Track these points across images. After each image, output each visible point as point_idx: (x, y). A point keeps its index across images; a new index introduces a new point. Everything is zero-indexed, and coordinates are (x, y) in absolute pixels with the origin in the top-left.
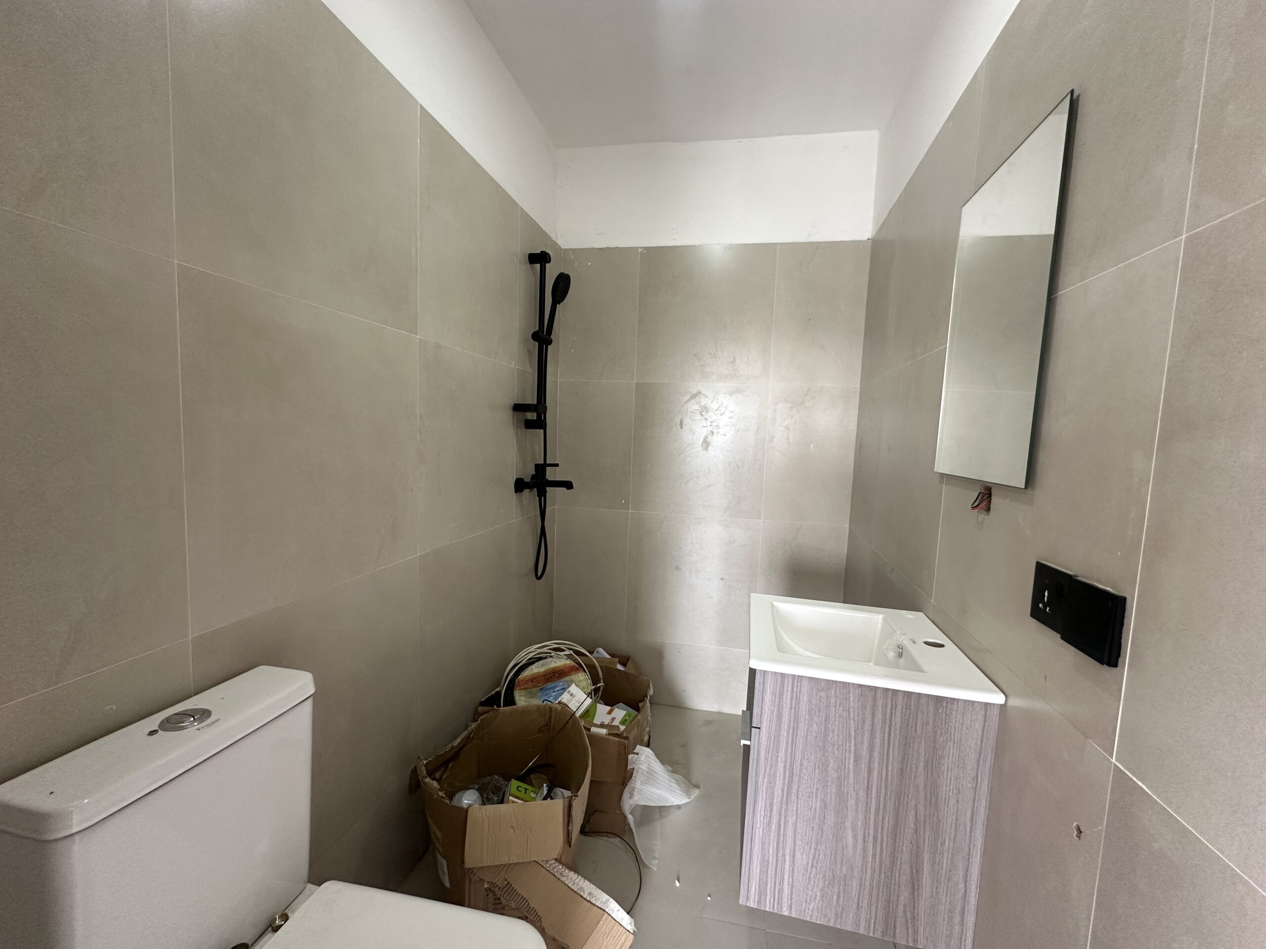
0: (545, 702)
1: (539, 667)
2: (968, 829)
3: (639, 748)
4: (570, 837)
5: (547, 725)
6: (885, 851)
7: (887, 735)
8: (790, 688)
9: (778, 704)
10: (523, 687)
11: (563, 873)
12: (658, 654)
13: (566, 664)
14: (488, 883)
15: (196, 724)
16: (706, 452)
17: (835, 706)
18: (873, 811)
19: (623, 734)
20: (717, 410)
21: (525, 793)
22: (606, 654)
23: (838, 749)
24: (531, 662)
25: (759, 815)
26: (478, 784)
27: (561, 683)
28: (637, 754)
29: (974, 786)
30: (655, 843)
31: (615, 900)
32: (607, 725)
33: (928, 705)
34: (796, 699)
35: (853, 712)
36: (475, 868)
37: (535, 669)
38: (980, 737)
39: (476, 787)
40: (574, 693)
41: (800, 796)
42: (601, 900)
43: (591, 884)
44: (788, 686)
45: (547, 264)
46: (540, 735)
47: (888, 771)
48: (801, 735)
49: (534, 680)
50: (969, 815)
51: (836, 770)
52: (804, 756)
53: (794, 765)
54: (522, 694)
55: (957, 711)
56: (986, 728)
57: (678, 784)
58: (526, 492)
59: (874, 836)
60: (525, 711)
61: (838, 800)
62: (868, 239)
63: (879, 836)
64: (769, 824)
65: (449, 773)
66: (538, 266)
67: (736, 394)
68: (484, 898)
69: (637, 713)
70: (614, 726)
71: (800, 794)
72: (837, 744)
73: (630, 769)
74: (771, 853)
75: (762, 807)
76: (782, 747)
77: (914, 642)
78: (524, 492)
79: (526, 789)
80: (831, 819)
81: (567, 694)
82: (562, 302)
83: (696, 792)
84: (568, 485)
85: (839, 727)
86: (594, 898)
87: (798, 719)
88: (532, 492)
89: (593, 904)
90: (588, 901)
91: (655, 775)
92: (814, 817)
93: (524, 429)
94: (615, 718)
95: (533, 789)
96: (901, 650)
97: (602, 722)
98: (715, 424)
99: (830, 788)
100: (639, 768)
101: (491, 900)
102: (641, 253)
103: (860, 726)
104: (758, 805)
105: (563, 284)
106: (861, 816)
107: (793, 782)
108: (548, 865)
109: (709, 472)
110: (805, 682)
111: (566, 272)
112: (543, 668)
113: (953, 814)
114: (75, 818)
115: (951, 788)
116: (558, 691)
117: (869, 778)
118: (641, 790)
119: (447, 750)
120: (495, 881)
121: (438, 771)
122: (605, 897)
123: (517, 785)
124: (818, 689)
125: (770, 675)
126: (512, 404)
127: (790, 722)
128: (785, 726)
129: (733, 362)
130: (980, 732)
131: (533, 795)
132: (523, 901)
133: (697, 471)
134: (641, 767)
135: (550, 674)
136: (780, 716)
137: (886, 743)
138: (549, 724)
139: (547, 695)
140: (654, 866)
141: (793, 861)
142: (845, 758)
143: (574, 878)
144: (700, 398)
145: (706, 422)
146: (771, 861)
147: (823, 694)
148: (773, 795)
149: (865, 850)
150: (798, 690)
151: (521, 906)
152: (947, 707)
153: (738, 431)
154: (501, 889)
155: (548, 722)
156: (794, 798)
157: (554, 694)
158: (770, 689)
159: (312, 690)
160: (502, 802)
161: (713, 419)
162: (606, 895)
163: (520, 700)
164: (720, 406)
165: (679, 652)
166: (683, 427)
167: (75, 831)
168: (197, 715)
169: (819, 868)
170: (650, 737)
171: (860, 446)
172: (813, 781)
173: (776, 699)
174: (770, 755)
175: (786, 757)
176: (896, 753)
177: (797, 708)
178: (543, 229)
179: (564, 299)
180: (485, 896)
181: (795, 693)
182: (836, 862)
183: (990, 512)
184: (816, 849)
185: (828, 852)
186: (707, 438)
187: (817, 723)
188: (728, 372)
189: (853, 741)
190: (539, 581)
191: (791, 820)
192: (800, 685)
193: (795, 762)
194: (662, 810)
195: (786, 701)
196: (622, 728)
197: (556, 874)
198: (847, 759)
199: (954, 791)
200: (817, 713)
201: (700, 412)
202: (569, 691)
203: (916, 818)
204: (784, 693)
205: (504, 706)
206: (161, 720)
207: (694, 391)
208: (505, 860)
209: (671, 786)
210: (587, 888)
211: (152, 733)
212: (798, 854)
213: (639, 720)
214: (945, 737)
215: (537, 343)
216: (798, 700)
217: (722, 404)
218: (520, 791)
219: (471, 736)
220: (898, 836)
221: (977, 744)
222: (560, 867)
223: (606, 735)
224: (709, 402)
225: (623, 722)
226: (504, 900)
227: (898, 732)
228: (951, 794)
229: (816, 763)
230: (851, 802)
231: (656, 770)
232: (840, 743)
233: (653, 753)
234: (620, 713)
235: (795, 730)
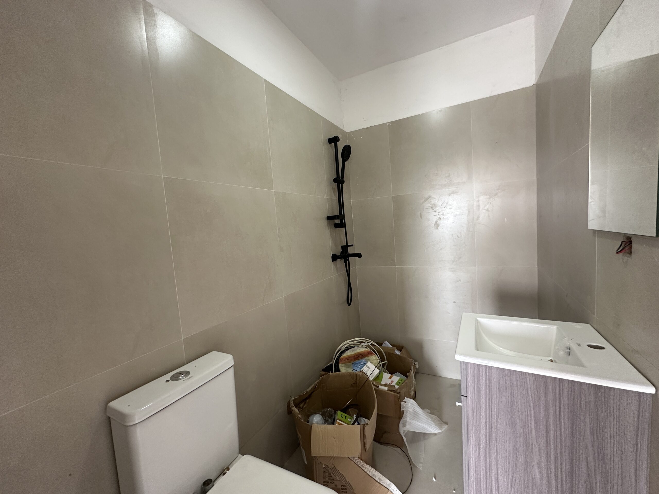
0: (354, 371)
1: (351, 352)
2: (633, 480)
3: (406, 399)
4: (365, 446)
5: (355, 383)
6: (564, 486)
7: (558, 408)
8: (484, 373)
9: (477, 382)
10: (343, 362)
11: (363, 465)
12: (420, 346)
13: (365, 350)
14: (325, 465)
15: (184, 378)
16: (437, 230)
17: (517, 386)
18: (552, 457)
19: (397, 391)
20: (441, 205)
21: (345, 418)
22: (390, 345)
23: (522, 414)
24: (347, 349)
25: (471, 449)
26: (321, 412)
27: (363, 361)
28: (405, 402)
29: (635, 450)
30: (421, 454)
31: (394, 484)
32: (388, 385)
33: (589, 390)
34: (489, 380)
35: (531, 391)
36: (317, 456)
37: (349, 353)
38: (636, 416)
39: (320, 413)
40: (370, 367)
41: (498, 442)
42: (386, 483)
43: (380, 474)
44: (483, 372)
45: (338, 142)
46: (352, 388)
47: (562, 432)
48: (494, 403)
49: (349, 359)
50: (632, 470)
51: (522, 427)
52: (498, 416)
53: (492, 421)
54: (343, 366)
55: (614, 396)
56: (641, 410)
57: (434, 422)
58: (338, 261)
59: (555, 474)
60: (344, 375)
61: (525, 447)
62: (533, 85)
63: (559, 475)
64: (479, 456)
65: (307, 405)
66: (333, 144)
67: (453, 194)
68: (323, 472)
69: (407, 378)
70: (392, 386)
71: (498, 440)
72: (521, 411)
73: (403, 410)
74: (482, 474)
75: (473, 445)
76: (483, 409)
77: (579, 345)
78: (337, 261)
79: (346, 417)
80: (522, 459)
81: (366, 367)
82: (347, 160)
83: (446, 427)
84: (359, 255)
85: (521, 400)
86: (382, 482)
87: (491, 393)
88: (341, 260)
89: (381, 484)
90: (379, 483)
91: (418, 415)
92: (509, 456)
93: (334, 229)
94: (393, 381)
95: (350, 417)
96: (569, 350)
97: (386, 383)
98: (441, 213)
99: (519, 438)
100: (408, 410)
101: (327, 474)
102: (389, 126)
103: (536, 400)
104: (470, 443)
105: (347, 151)
106: (544, 460)
107: (492, 432)
108: (354, 460)
109: (440, 241)
110: (494, 370)
111: (348, 144)
112: (353, 352)
113: (618, 468)
114: (136, 417)
115: (615, 450)
116: (362, 365)
117: (547, 435)
118: (411, 423)
119: (304, 394)
120: (327, 465)
121: (302, 403)
122: (389, 482)
123: (341, 414)
124: (503, 375)
125: (470, 365)
126: (326, 216)
127: (486, 394)
128: (483, 397)
129: (449, 176)
130: (636, 412)
131: (349, 420)
132: (343, 477)
133: (433, 241)
134: (409, 409)
135: (357, 355)
136: (479, 391)
137: (558, 413)
138: (356, 383)
139: (356, 367)
140: (420, 467)
141: (498, 482)
142: (528, 421)
143: (369, 469)
144: (431, 200)
145: (436, 213)
146: (482, 479)
147: (508, 378)
148: (480, 439)
149: (549, 482)
150: (490, 375)
151: (342, 480)
152: (605, 393)
153: (456, 216)
154: (331, 469)
155: (355, 382)
156: (494, 442)
157: (360, 366)
158: (471, 373)
159: (233, 363)
160: (333, 423)
161: (440, 211)
162: (389, 481)
163: (342, 369)
164: (443, 202)
165: (432, 344)
166: (422, 218)
167: (137, 422)
168: (184, 373)
169: (516, 488)
170: (415, 393)
171: (540, 216)
172: (506, 432)
173: (476, 379)
174: (475, 414)
175: (486, 415)
176: (566, 421)
177: (490, 386)
178: (335, 124)
179: (349, 158)
180: (324, 472)
181: (488, 377)
182: (528, 487)
183: (632, 255)
184: (513, 476)
185: (522, 479)
186: (437, 222)
187: (505, 397)
188: (446, 183)
189: (532, 409)
190: (349, 306)
191: (494, 456)
192: (491, 372)
193: (492, 419)
194: (425, 435)
195: (482, 381)
196: (397, 387)
197: (360, 466)
198: (529, 421)
199: (617, 451)
200: (504, 390)
201: (432, 208)
202: (367, 365)
203: (588, 467)
204: (481, 376)
205: (334, 372)
206: (171, 376)
207: (426, 196)
208: (331, 454)
209: (429, 422)
210: (377, 475)
211: (167, 381)
212: (500, 478)
213: (406, 383)
214: (606, 413)
215: (337, 184)
216: (490, 381)
217: (444, 201)
218: (343, 417)
219: (316, 387)
220: (574, 477)
221: (634, 421)
222: (361, 462)
223: (387, 390)
224: (436, 201)
225: (398, 383)
226: (333, 475)
227: (566, 407)
228: (615, 453)
229: (507, 422)
230: (536, 449)
231: (419, 413)
232: (523, 410)
233: (416, 403)
234: (396, 378)
235: (491, 399)
